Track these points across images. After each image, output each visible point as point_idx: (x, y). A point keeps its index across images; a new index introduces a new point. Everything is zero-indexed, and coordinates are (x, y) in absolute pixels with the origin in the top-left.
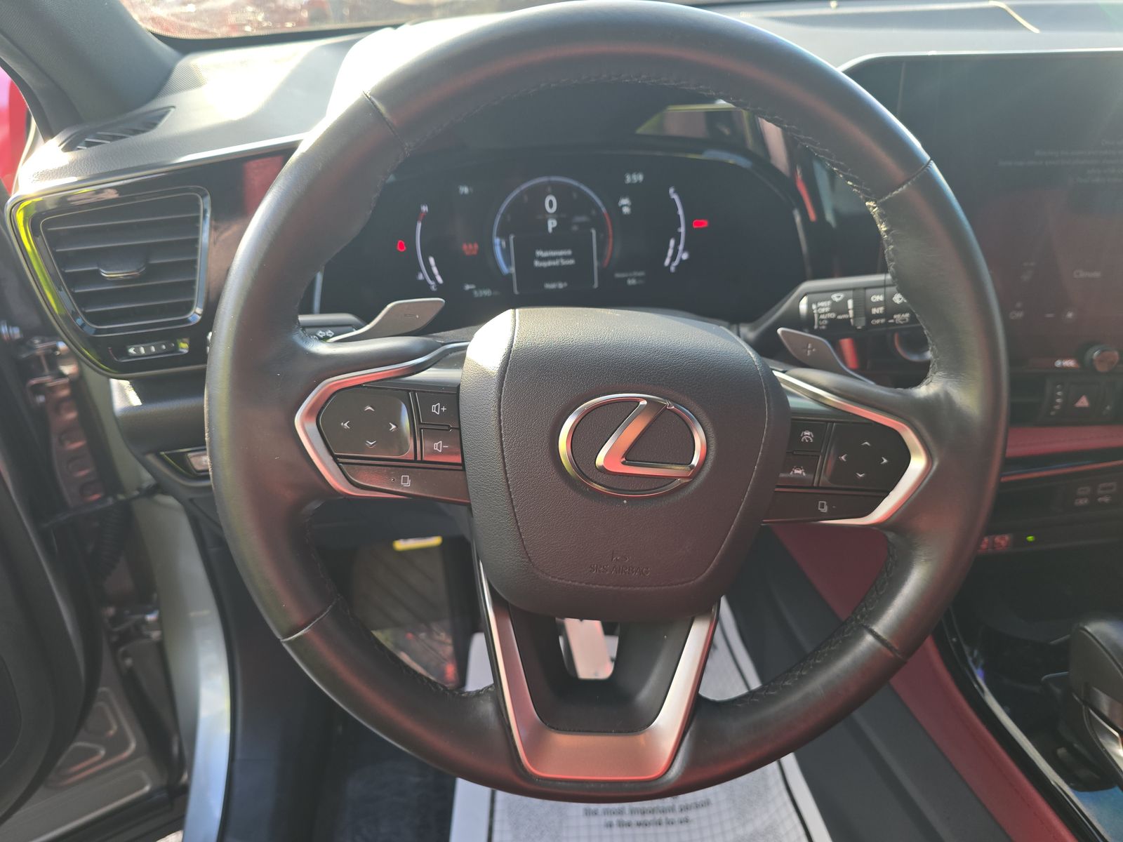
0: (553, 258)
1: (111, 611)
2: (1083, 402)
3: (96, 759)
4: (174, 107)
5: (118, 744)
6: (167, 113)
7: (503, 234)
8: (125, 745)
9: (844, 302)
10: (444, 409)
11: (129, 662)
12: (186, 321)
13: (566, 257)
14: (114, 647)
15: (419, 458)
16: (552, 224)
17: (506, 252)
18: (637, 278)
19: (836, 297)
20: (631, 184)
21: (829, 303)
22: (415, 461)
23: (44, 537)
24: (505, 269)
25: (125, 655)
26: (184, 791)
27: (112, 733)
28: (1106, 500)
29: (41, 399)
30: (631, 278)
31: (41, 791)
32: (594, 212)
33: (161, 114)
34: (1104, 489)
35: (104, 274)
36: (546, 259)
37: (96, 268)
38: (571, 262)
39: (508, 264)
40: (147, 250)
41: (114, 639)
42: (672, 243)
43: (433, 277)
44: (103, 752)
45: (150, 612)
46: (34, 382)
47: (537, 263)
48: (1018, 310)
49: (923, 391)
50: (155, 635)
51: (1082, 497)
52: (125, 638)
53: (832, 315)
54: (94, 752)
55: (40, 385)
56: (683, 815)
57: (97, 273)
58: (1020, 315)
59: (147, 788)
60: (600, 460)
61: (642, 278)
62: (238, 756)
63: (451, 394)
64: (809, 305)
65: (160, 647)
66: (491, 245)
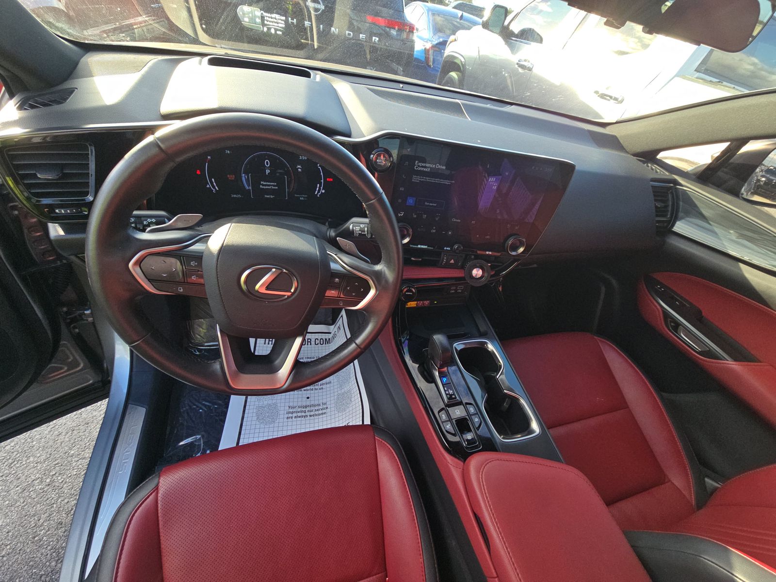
0: (269, 185)
1: (65, 309)
2: (452, 261)
3: (62, 371)
4: (77, 89)
5: (74, 364)
6: (74, 90)
7: (246, 173)
8: (79, 365)
9: (364, 227)
10: (196, 264)
11: (77, 330)
12: (84, 200)
13: (274, 186)
14: (68, 325)
15: (186, 281)
16: (268, 171)
17: (247, 180)
18: (304, 197)
19: (362, 226)
20: (302, 160)
21: (359, 228)
22: (184, 282)
23: (24, 279)
24: (247, 188)
25: (75, 328)
26: (110, 382)
27: (70, 360)
28: (460, 291)
29: (16, 212)
30: (302, 197)
31: (35, 385)
32: (286, 169)
33: (71, 91)
34: (459, 288)
35: (39, 176)
36: (265, 185)
37: (35, 172)
38: (277, 188)
39: (249, 186)
40: (63, 167)
41: (68, 321)
42: (318, 185)
43: (214, 187)
44: (66, 368)
45: (87, 310)
46: (11, 204)
47: (261, 186)
48: (434, 229)
49: (378, 267)
50: (90, 319)
51: (452, 290)
52: (74, 320)
53: (360, 232)
54: (61, 368)
55: (16, 206)
56: (321, 387)
57: (35, 175)
58: (434, 231)
59: (91, 382)
60: (257, 287)
61: (306, 197)
62: (134, 370)
63: (198, 257)
64: (353, 226)
65: (93, 323)
66: (241, 177)
